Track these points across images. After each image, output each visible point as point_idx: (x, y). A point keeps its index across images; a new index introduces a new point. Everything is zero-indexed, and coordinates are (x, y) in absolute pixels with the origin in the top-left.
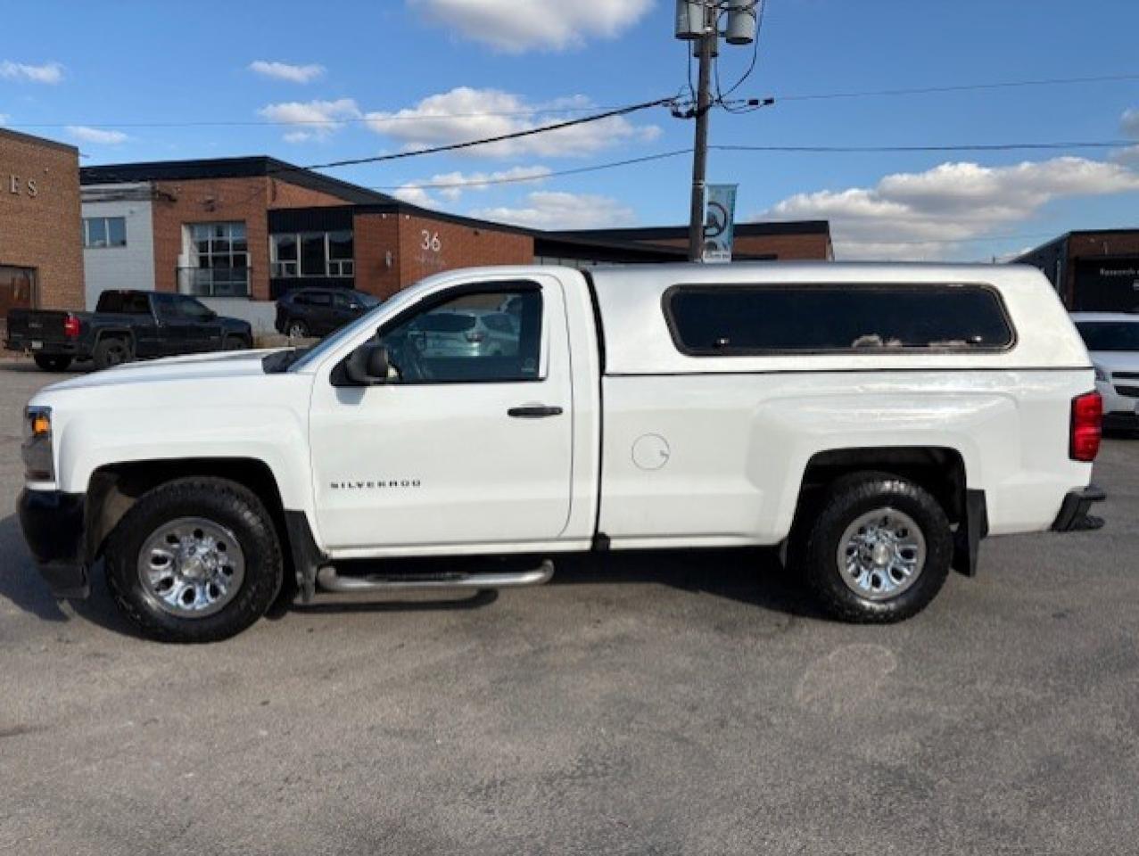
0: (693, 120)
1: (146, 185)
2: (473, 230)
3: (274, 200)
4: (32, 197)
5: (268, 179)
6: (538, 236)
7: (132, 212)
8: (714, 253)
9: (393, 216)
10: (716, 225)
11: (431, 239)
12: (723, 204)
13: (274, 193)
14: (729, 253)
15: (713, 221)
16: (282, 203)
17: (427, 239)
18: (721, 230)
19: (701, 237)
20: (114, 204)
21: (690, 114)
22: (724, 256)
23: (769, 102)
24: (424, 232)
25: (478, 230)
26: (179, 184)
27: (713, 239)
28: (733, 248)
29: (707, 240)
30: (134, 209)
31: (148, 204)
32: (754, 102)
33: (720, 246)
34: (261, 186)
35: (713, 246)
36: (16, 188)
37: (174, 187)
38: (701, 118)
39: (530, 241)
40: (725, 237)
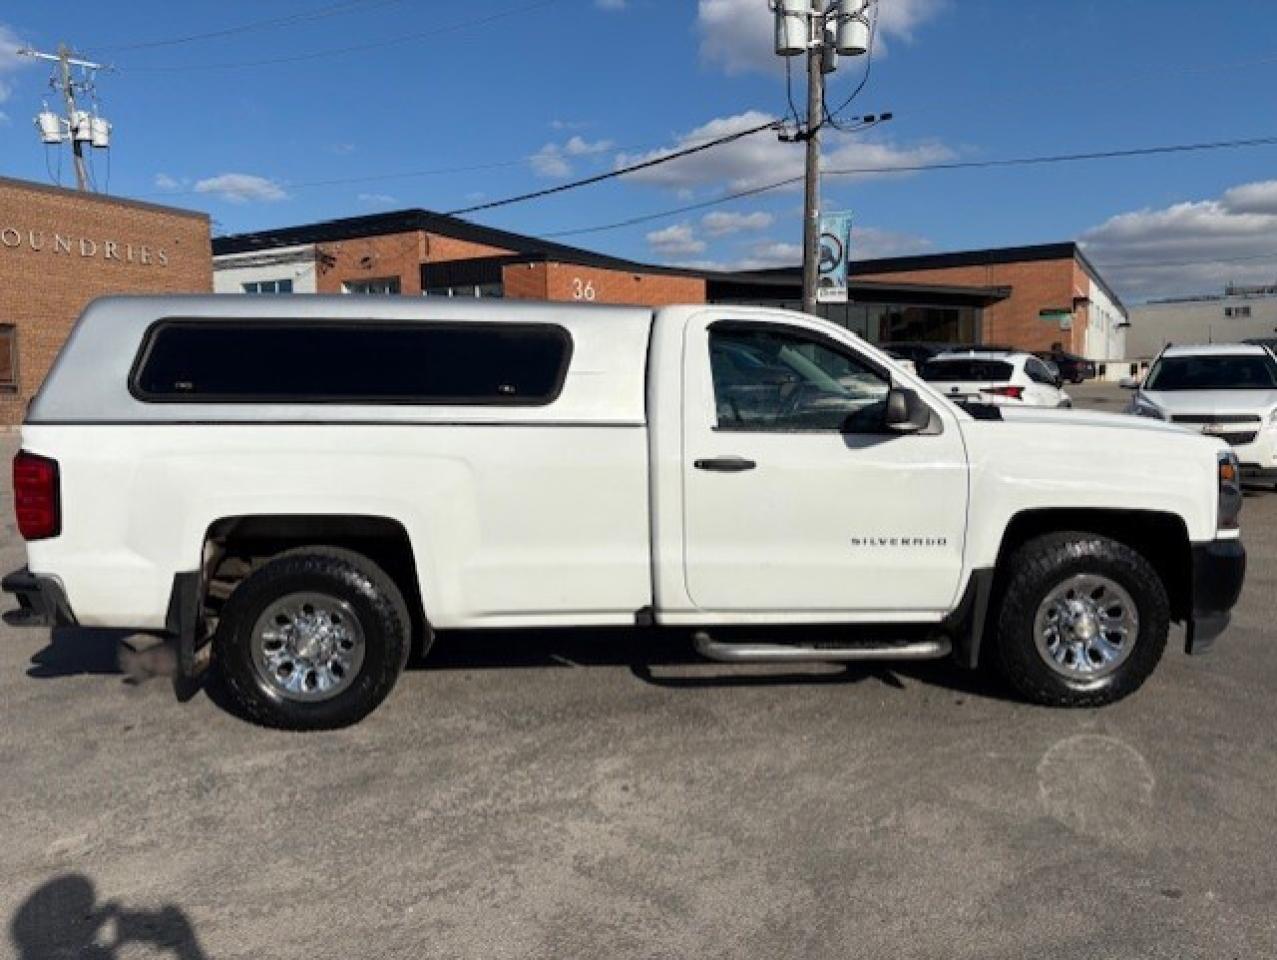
0: (803, 143)
1: (310, 247)
2: (633, 275)
3: (427, 253)
4: (164, 266)
5: (421, 234)
6: (711, 278)
7: (298, 274)
8: (829, 290)
9: (541, 264)
10: (831, 258)
11: (584, 286)
12: (839, 237)
13: (428, 246)
14: (844, 289)
15: (827, 256)
16: (436, 257)
17: (579, 288)
18: (836, 264)
19: (815, 272)
20: (281, 266)
21: (799, 137)
22: (840, 293)
23: (886, 117)
24: (576, 280)
25: (639, 275)
26: (338, 244)
27: (827, 275)
28: (849, 282)
29: (823, 276)
30: (300, 271)
31: (312, 264)
32: (869, 119)
33: (835, 282)
34: (412, 243)
35: (827, 283)
36: (147, 258)
37: (331, 248)
38: (812, 140)
39: (700, 285)
40: (839, 273)
